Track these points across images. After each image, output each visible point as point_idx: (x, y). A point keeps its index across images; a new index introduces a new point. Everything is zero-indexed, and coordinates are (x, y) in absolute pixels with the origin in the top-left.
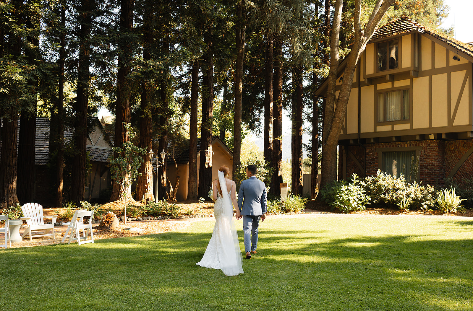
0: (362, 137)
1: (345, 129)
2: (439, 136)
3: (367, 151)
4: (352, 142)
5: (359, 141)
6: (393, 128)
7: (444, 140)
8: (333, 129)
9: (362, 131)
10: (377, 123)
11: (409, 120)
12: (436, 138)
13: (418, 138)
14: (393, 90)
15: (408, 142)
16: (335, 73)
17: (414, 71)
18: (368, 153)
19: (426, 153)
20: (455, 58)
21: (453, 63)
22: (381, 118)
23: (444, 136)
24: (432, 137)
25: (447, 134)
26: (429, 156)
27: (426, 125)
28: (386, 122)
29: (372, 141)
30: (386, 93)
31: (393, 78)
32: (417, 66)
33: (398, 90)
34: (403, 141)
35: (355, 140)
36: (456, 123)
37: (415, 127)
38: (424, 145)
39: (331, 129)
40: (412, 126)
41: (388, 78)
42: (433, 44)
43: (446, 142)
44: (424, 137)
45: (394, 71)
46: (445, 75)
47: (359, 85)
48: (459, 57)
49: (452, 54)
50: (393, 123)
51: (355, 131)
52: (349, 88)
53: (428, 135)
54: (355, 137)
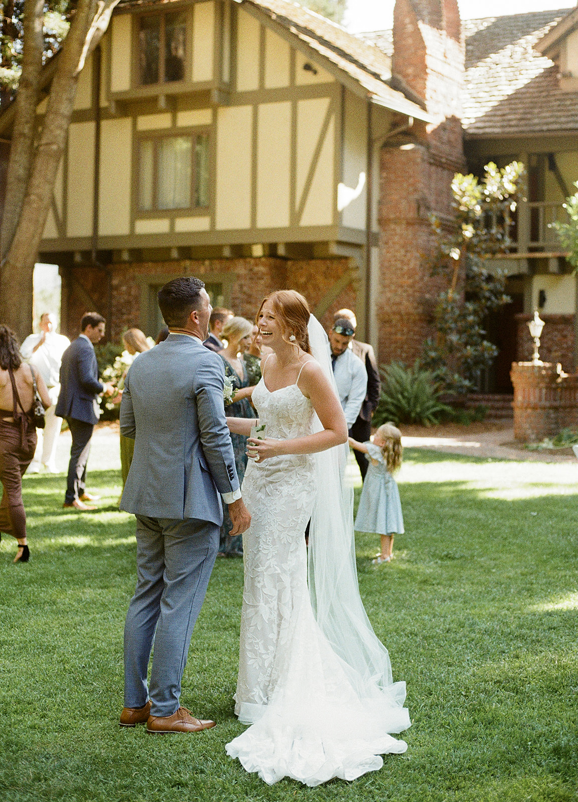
0: (102, 246)
1: (62, 225)
2: (271, 249)
3: (115, 282)
4: (78, 258)
5: (94, 255)
6: (172, 225)
7: (284, 259)
8: (24, 225)
9: (103, 231)
10: (137, 213)
11: (207, 208)
12: (267, 252)
13: (227, 252)
14: (175, 133)
15: (207, 263)
16: (35, 82)
17: (220, 90)
18: (117, 288)
19: (245, 289)
20: (307, 67)
21: (304, 78)
22: (147, 201)
23: (281, 251)
24: (258, 251)
25: (289, 246)
26: (250, 296)
27: (244, 223)
28: (156, 212)
29: (126, 256)
30: (159, 138)
31: (175, 104)
32: (226, 77)
33: (184, 133)
34: (197, 260)
35: (86, 254)
36: (307, 220)
37: (221, 225)
38: (240, 269)
39: (18, 224)
40: (213, 223)
41: (162, 103)
42: (263, 30)
43: (290, 263)
44: (240, 251)
45: (175, 88)
46: (286, 106)
47: (97, 114)
48: (316, 66)
49: (302, 59)
50: (173, 213)
51: (85, 231)
52: (64, 123)
53: (249, 246)
54: (86, 246)
